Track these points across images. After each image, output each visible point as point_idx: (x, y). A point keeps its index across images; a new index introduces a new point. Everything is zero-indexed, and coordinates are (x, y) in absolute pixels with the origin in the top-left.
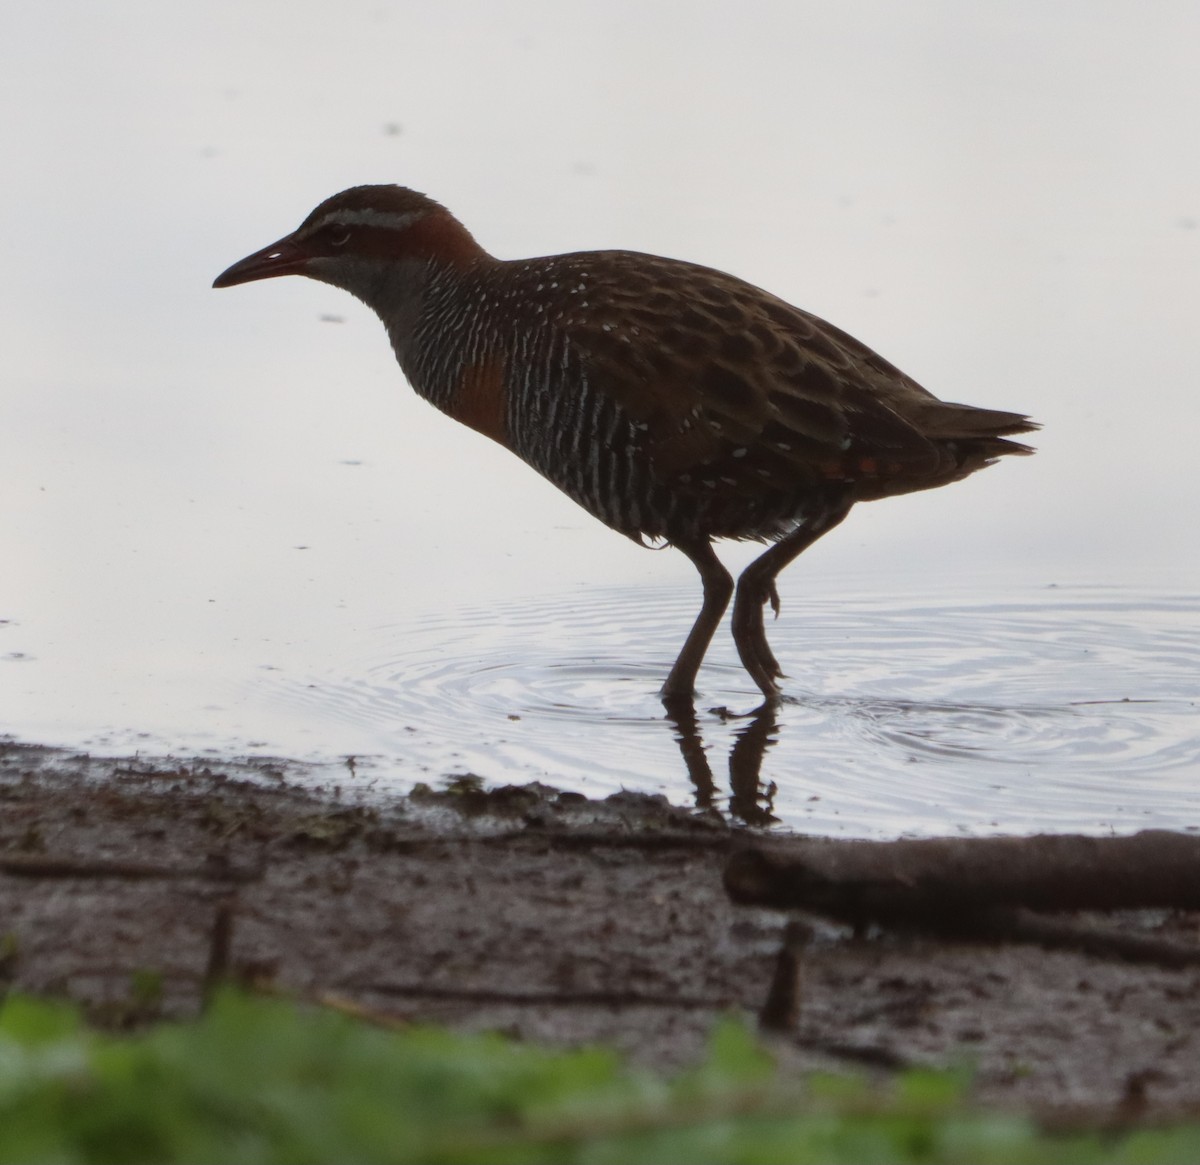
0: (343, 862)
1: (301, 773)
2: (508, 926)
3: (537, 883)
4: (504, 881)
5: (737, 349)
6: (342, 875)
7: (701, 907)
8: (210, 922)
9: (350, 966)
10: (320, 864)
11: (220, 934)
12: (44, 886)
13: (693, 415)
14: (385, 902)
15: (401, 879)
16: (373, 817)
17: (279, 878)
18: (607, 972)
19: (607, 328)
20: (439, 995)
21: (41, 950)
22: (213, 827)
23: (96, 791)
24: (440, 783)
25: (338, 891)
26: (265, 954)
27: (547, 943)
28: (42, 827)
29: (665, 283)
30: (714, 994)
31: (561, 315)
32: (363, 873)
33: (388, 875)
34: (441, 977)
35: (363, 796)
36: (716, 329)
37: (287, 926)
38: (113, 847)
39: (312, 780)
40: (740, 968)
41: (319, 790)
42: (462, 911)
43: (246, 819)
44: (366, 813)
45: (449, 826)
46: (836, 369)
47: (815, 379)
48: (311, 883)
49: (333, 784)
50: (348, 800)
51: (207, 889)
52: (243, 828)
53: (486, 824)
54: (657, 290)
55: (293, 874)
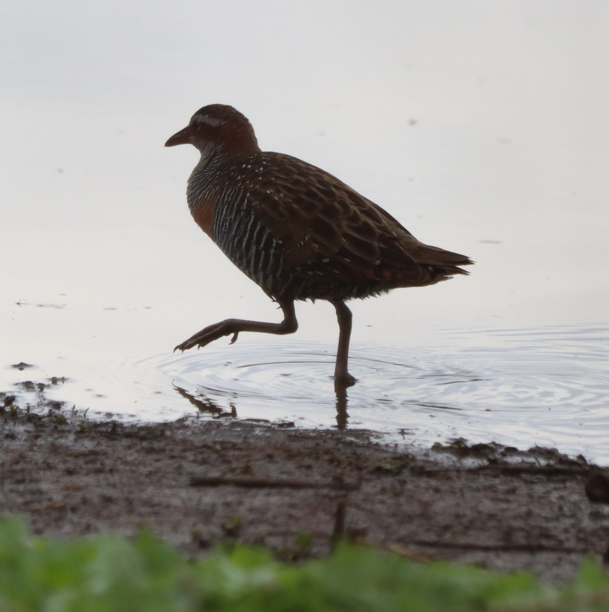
0: (399, 481)
1: (378, 437)
2: (480, 512)
3: (494, 492)
4: (478, 490)
5: (330, 211)
6: (398, 487)
7: (575, 504)
8: (335, 509)
9: (403, 531)
10: (387, 481)
11: (339, 516)
12: (253, 491)
13: (306, 240)
14: (420, 501)
15: (427, 489)
16: (413, 459)
17: (368, 488)
18: (528, 535)
19: (268, 192)
20: (446, 546)
21: (252, 523)
22: (336, 463)
23: (279, 446)
24: (447, 442)
25: (397, 495)
26: (362, 525)
27: (499, 521)
28: (252, 463)
29: (301, 174)
30: (581, 546)
31: (248, 182)
32: (409, 486)
33: (421, 487)
34: (447, 537)
35: (409, 448)
36: (321, 200)
37: (372, 512)
38: (288, 473)
39: (384, 440)
40: (594, 533)
41: (387, 445)
42: (457, 505)
43: (352, 459)
44: (411, 457)
45: (451, 463)
46: (377, 226)
47: (366, 229)
48: (383, 491)
49: (395, 443)
50: (401, 450)
51: (333, 493)
52: (350, 464)
53: (470, 462)
54: (296, 177)
55: (375, 486)
